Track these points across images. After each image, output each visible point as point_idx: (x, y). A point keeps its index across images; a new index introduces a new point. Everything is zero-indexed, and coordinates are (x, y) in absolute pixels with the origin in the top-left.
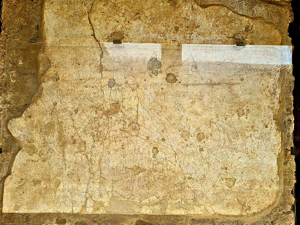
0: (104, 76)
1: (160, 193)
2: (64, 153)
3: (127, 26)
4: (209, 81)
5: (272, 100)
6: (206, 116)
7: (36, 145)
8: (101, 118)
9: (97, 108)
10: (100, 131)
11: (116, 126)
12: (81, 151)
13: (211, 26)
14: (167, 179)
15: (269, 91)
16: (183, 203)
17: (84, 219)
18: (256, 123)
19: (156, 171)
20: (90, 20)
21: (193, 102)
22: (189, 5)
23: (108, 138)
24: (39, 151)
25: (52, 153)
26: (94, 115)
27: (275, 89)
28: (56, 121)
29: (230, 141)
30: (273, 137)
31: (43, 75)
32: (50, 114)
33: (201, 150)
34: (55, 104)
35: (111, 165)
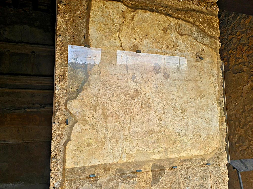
0: (129, 73)
1: (164, 145)
2: (106, 123)
3: (140, 42)
4: (185, 78)
5: (215, 90)
6: (185, 99)
7: (87, 118)
8: (128, 100)
9: (125, 94)
10: (128, 108)
11: (137, 105)
12: (117, 122)
13: (185, 47)
14: (167, 136)
15: (213, 85)
16: (176, 150)
17: (121, 166)
18: (208, 103)
19: (161, 132)
20: (119, 36)
21: (178, 91)
22: (173, 33)
23: (133, 112)
24: (89, 123)
25: (98, 123)
26: (124, 98)
27: (216, 84)
28: (100, 102)
29: (197, 113)
31: (90, 70)
32: (96, 97)
33: (184, 118)
34: (99, 90)
35: (136, 130)
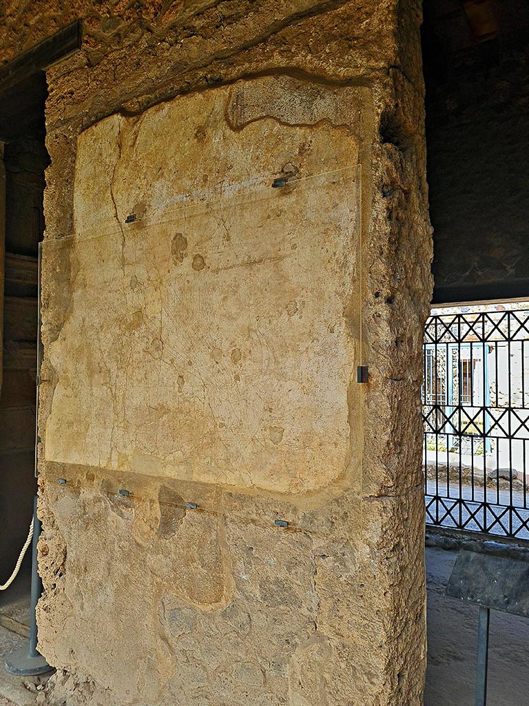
0: (126, 273)
1: (186, 447)
2: (91, 385)
4: (246, 259)
5: (341, 278)
6: (242, 321)
7: (70, 376)
8: (124, 334)
10: (123, 353)
11: (139, 345)
12: (106, 383)
13: (250, 161)
14: (195, 425)
15: (337, 261)
16: (213, 464)
18: (316, 326)
19: (182, 413)
20: (112, 195)
21: (225, 299)
22: (220, 133)
23: (131, 363)
24: (72, 383)
25: (82, 385)
26: (118, 330)
27: (346, 257)
28: (85, 343)
29: (277, 362)
30: (342, 351)
31: (73, 282)
32: (80, 333)
33: (237, 378)
34: (84, 320)
35: (135, 402)
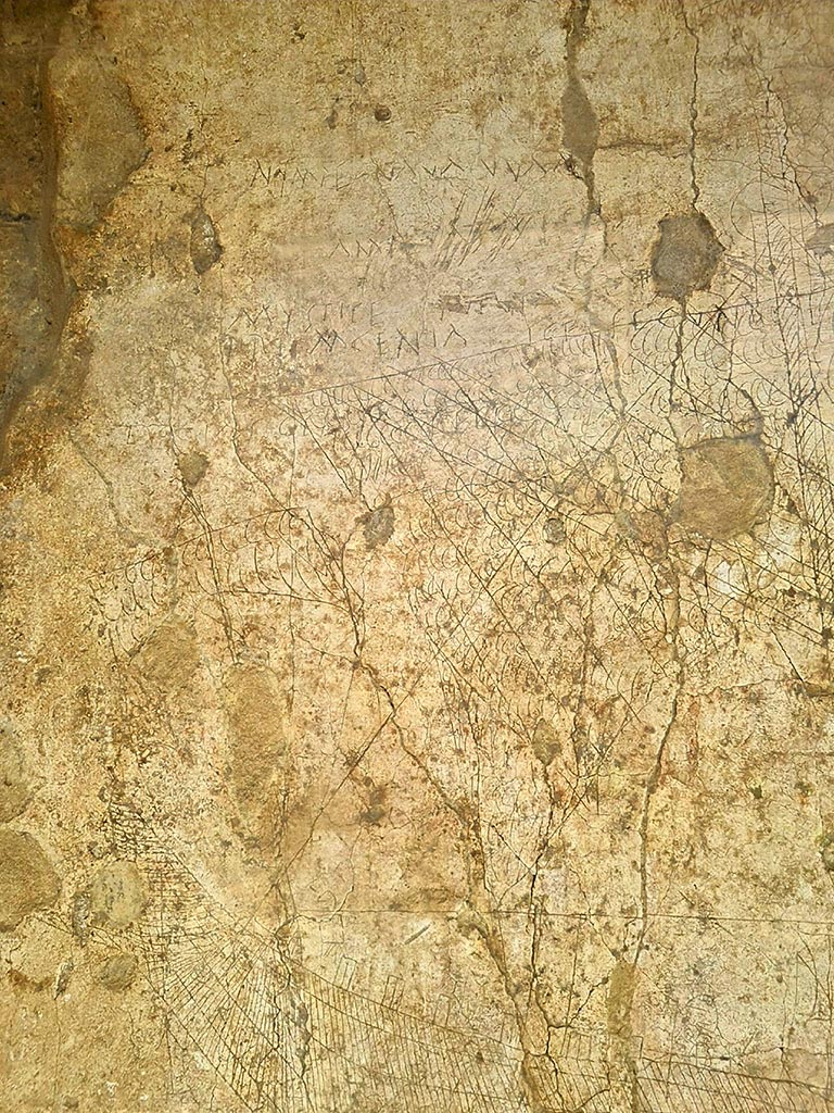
0: (607, 199)
2: (281, 904)
7: (46, 836)
8: (604, 577)
9: (560, 492)
10: (602, 697)
11: (756, 649)
12: (438, 898)
23: (682, 763)
24: (68, 891)
25: (178, 906)
26: (536, 549)
28: (206, 624)
31: (85, 231)
32: (150, 557)
34: (194, 471)
35: (731, 1031)
